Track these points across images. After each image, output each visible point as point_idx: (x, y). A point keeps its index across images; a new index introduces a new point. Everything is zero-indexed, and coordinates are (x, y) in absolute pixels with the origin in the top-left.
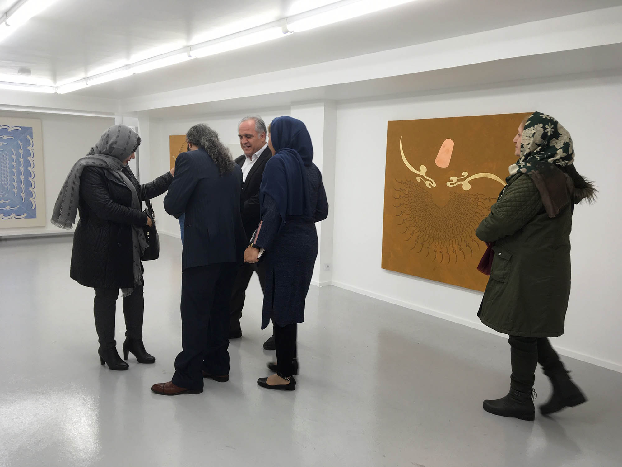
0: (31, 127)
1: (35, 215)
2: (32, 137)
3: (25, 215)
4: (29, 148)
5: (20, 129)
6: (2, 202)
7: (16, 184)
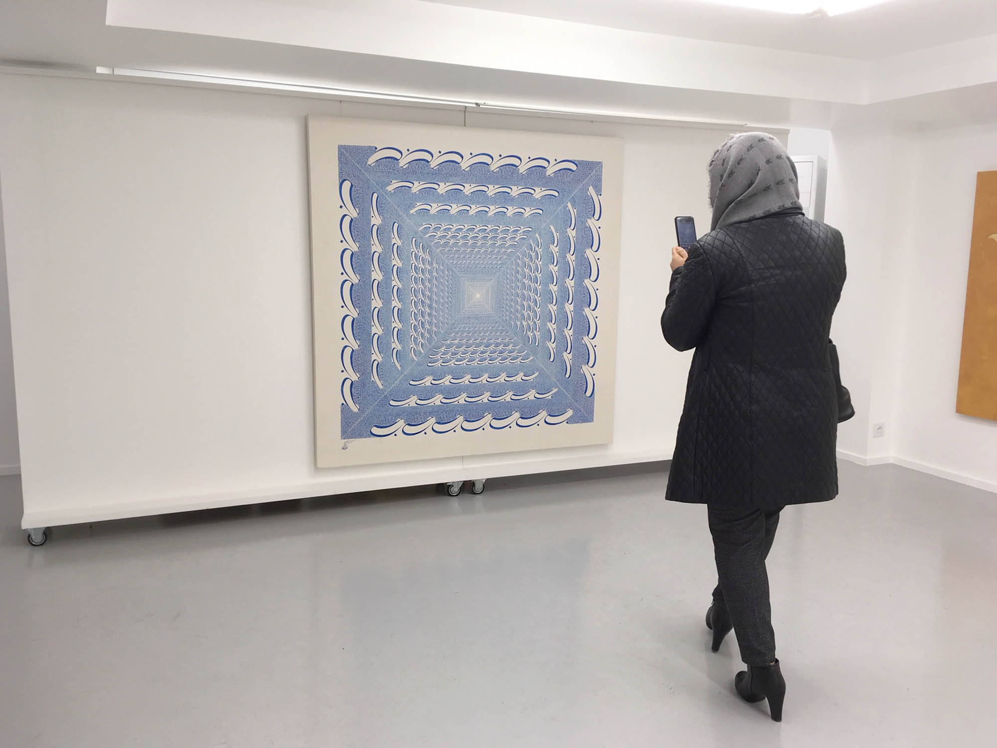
0: (600, 162)
1: (591, 413)
2: (599, 192)
4: (591, 223)
5: (574, 167)
6: (519, 378)
7: (554, 327)
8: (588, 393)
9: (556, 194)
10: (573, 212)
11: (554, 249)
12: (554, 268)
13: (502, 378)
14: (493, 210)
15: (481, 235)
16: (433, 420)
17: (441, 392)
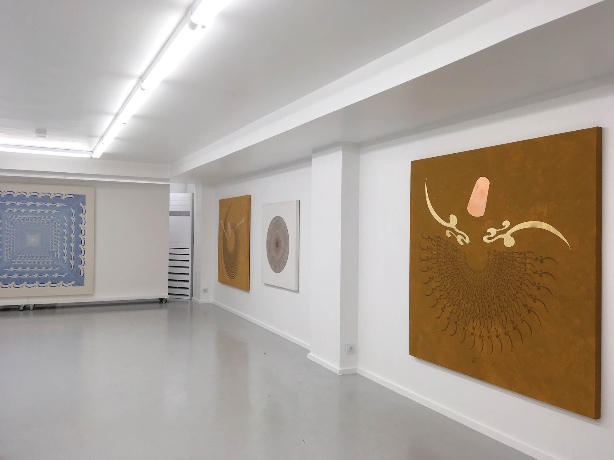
0: (84, 195)
1: (83, 282)
2: (84, 205)
3: (73, 282)
4: (81, 215)
5: (73, 197)
6: (51, 269)
7: (66, 251)
8: (82, 275)
9: (66, 206)
10: (73, 212)
11: (66, 224)
12: (65, 231)
13: (43, 269)
14: (39, 211)
15: (34, 219)
16: (14, 283)
17: (17, 273)
